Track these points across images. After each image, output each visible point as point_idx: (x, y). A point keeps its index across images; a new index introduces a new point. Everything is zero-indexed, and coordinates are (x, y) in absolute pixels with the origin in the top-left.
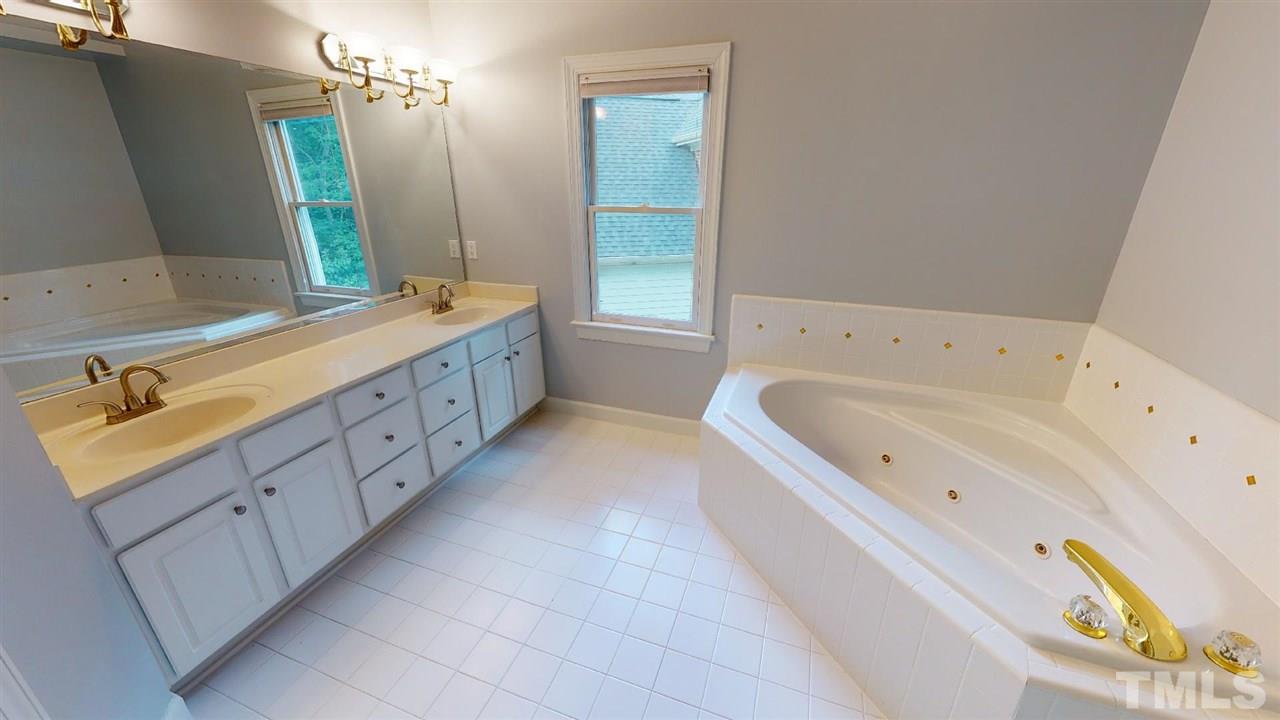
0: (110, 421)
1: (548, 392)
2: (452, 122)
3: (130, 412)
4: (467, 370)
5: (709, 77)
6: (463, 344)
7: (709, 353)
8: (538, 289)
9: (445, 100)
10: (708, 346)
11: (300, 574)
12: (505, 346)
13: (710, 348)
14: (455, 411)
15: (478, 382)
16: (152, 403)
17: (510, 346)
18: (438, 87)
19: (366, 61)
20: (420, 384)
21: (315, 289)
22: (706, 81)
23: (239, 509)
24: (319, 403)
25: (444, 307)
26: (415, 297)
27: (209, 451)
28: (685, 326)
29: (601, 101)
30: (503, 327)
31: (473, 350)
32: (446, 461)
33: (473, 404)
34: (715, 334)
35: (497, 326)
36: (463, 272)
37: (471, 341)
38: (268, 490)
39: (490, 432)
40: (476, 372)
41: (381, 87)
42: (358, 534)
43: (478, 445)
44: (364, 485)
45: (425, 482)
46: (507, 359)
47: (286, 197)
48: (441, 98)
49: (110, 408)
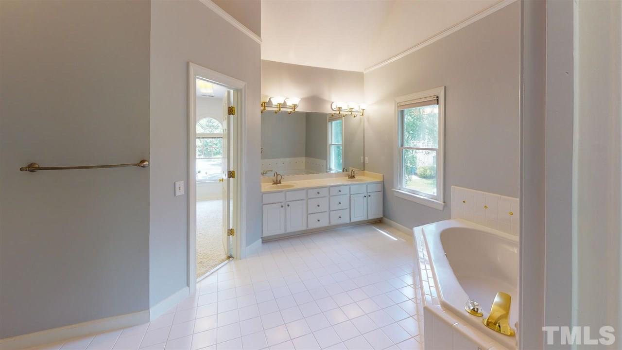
0: (273, 184)
1: (384, 215)
2: (366, 120)
3: (276, 184)
4: (348, 195)
5: (438, 100)
6: (348, 187)
7: (443, 211)
8: (383, 176)
9: (363, 114)
10: (442, 207)
11: (290, 230)
12: (366, 192)
13: (443, 209)
14: (340, 207)
15: (352, 201)
16: (280, 183)
17: (367, 192)
18: (362, 111)
19: (340, 108)
20: (331, 194)
21: (331, 169)
22: (436, 101)
23: (282, 206)
24: (304, 190)
25: (352, 177)
26: (345, 172)
27: (281, 192)
28: (433, 197)
29: (406, 110)
30: (365, 186)
31: (351, 190)
32: (335, 221)
33: (348, 207)
34: (444, 202)
35: (363, 184)
36: (363, 167)
37: (351, 186)
38: (288, 205)
39: (354, 219)
40: (351, 197)
41: (346, 113)
42: (304, 228)
43: (348, 221)
44: (309, 216)
45: (327, 224)
46: (365, 197)
47: (329, 142)
48: (361, 114)
49: (273, 181)
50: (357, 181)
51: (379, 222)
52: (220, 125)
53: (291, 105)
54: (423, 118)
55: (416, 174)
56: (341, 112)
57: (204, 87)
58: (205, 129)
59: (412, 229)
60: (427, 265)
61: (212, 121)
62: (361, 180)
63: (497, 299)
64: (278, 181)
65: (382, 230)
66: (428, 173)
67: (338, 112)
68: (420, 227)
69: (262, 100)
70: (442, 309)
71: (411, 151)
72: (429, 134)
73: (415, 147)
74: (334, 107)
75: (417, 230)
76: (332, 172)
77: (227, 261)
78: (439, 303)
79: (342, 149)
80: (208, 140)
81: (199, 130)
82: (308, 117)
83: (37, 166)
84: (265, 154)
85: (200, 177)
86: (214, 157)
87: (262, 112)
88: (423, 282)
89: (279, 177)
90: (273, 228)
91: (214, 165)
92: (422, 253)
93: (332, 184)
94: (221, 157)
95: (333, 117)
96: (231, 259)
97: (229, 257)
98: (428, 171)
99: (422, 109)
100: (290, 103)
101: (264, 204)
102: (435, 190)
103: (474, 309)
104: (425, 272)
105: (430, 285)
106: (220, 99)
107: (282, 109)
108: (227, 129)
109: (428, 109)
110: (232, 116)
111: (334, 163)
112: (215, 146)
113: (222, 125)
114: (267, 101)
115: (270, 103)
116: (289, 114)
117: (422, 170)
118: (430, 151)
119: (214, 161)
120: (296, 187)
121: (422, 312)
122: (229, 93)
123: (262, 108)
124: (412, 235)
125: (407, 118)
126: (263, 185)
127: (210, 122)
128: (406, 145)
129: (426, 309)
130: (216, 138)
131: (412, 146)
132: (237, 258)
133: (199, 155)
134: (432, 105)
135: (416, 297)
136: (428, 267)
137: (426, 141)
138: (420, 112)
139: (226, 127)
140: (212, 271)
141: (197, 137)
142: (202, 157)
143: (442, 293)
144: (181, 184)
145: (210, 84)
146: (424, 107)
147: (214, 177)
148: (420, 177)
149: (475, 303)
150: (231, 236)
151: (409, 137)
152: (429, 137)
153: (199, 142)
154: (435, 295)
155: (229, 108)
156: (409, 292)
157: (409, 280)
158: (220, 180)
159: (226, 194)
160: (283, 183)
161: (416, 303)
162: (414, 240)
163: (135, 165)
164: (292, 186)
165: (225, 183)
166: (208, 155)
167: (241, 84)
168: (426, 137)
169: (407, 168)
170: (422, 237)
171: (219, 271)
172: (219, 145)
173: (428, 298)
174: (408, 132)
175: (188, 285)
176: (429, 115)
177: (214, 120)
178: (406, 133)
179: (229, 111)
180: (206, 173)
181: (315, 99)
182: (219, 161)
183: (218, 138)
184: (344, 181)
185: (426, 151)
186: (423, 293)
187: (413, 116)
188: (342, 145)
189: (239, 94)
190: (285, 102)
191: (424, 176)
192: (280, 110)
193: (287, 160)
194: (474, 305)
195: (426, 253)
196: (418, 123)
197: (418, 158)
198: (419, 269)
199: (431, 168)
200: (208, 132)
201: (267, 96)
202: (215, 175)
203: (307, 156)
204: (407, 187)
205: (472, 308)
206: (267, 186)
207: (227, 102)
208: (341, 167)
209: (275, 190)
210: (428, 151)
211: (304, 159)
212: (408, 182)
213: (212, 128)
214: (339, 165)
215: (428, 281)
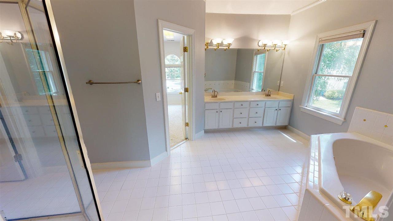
0: (212, 97)
1: (289, 124)
2: (286, 53)
3: (214, 97)
4: (263, 108)
5: (364, 33)
6: (264, 102)
7: (341, 125)
8: (294, 96)
10: (341, 123)
12: (277, 106)
13: (342, 124)
14: (257, 115)
15: (266, 112)
16: (216, 97)
17: (279, 107)
18: (284, 46)
19: (265, 45)
20: (251, 106)
21: (253, 89)
22: (362, 35)
23: (217, 112)
24: (232, 102)
25: (268, 95)
26: (263, 92)
27: (217, 103)
28: (336, 114)
29: (327, 44)
30: (278, 102)
31: (266, 105)
32: (251, 124)
33: (262, 116)
34: (345, 119)
35: (276, 101)
36: (279, 88)
37: (267, 102)
38: (221, 111)
39: (265, 125)
40: (266, 110)
41: (270, 48)
42: (231, 127)
43: (261, 126)
44: (234, 119)
45: (245, 126)
46: (276, 110)
47: (254, 70)
48: (283, 48)
49: (212, 95)
50: (271, 98)
51: (284, 128)
52: (179, 59)
53: (227, 44)
54: (343, 50)
55: (323, 96)
56: (266, 48)
57: (168, 35)
58: (170, 62)
59: (310, 136)
60: (315, 162)
61: (174, 57)
62: (275, 98)
63: (368, 195)
64: (215, 95)
65: (285, 134)
66: (336, 95)
67: (263, 48)
68: (318, 135)
69: (206, 42)
70: (319, 193)
71: (323, 78)
72: (346, 63)
73: (328, 74)
74: (260, 44)
75: (314, 137)
76: (253, 91)
77: (185, 141)
78: (318, 188)
79: (263, 76)
80: (172, 69)
81: (167, 62)
82: (239, 52)
83: (92, 82)
84: (207, 77)
85: (169, 91)
86: (176, 79)
87: (205, 50)
88: (310, 173)
89: (216, 93)
90: (211, 124)
91: (176, 84)
92: (314, 153)
93: (252, 100)
94: (180, 79)
95: (259, 52)
96: (187, 140)
97: (186, 139)
98: (336, 94)
99: (343, 42)
100: (226, 43)
101: (206, 110)
102: (339, 109)
103: (345, 198)
104: (313, 167)
105: (315, 176)
106: (177, 43)
107: (220, 47)
108: (183, 61)
109: (350, 43)
110: (186, 53)
111: (256, 85)
112: (176, 72)
113: (180, 59)
114: (210, 42)
115: (211, 44)
116: (215, 50)
117: (330, 93)
118: (342, 78)
119: (176, 82)
120: (227, 100)
121: (304, 192)
122: (184, 37)
123: (206, 47)
124: (309, 140)
125: (327, 51)
126: (205, 97)
127: (173, 57)
128: (320, 73)
129: (307, 191)
130: (176, 67)
131: (325, 74)
132: (190, 140)
133: (168, 78)
134: (357, 39)
135: (302, 182)
136: (317, 163)
137: (341, 70)
138: (341, 45)
139: (182, 60)
140: (178, 145)
141: (166, 66)
142: (169, 79)
143: (322, 183)
144: (159, 94)
145: (171, 33)
146: (346, 41)
147: (176, 91)
148: (327, 98)
149: (348, 194)
150: (187, 127)
151: (324, 66)
152: (345, 66)
153: (167, 70)
154: (317, 182)
155: (184, 47)
156: (297, 178)
157: (299, 170)
158: (180, 93)
159: (184, 101)
160: (218, 97)
161: (301, 186)
162: (310, 144)
163: (135, 82)
164: (225, 100)
165: (183, 95)
166: (173, 78)
167: (191, 31)
168: (342, 66)
169: (316, 91)
170: (317, 142)
171: (181, 145)
172: (179, 71)
173: (311, 184)
174: (325, 62)
175: (166, 151)
176: (351, 47)
177: (175, 56)
178: (322, 63)
179: (184, 49)
180: (172, 89)
181: (245, 39)
182: (179, 81)
183: (178, 67)
184: (262, 98)
185: (339, 78)
186: (307, 180)
187: (333, 49)
188: (263, 72)
189: (190, 39)
190: (222, 42)
191: (331, 98)
192: (229, 48)
193: (222, 82)
194: (347, 196)
195: (317, 154)
196: (337, 55)
197: (329, 83)
198: (309, 164)
199: (339, 92)
200: (172, 64)
201: (209, 39)
202: (177, 90)
203: (235, 80)
204: (314, 105)
205: (344, 197)
206: (208, 99)
207: (182, 44)
208: (261, 88)
209: (213, 101)
210: (341, 78)
211: (233, 82)
212: (315, 102)
213: (174, 61)
214: (259, 87)
215: (314, 173)
